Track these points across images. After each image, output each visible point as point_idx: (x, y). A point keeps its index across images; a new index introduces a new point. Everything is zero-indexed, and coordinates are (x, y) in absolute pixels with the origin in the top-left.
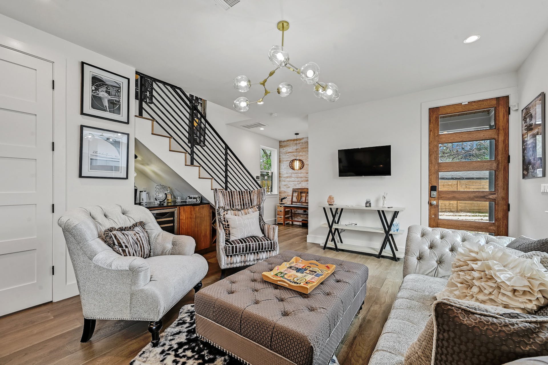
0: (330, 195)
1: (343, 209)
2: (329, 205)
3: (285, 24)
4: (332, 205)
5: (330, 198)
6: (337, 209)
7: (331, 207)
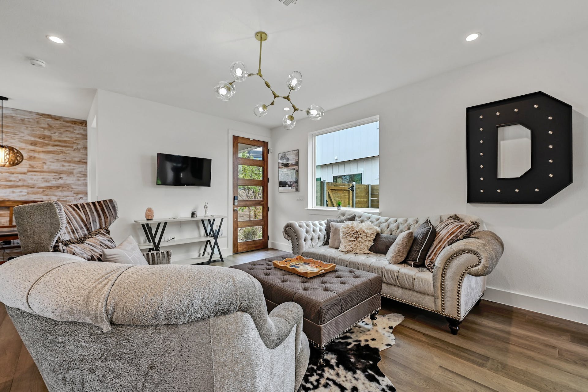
0: (149, 207)
1: (167, 223)
2: (147, 220)
3: (263, 35)
4: (152, 220)
5: (150, 211)
6: (159, 224)
7: (149, 222)
